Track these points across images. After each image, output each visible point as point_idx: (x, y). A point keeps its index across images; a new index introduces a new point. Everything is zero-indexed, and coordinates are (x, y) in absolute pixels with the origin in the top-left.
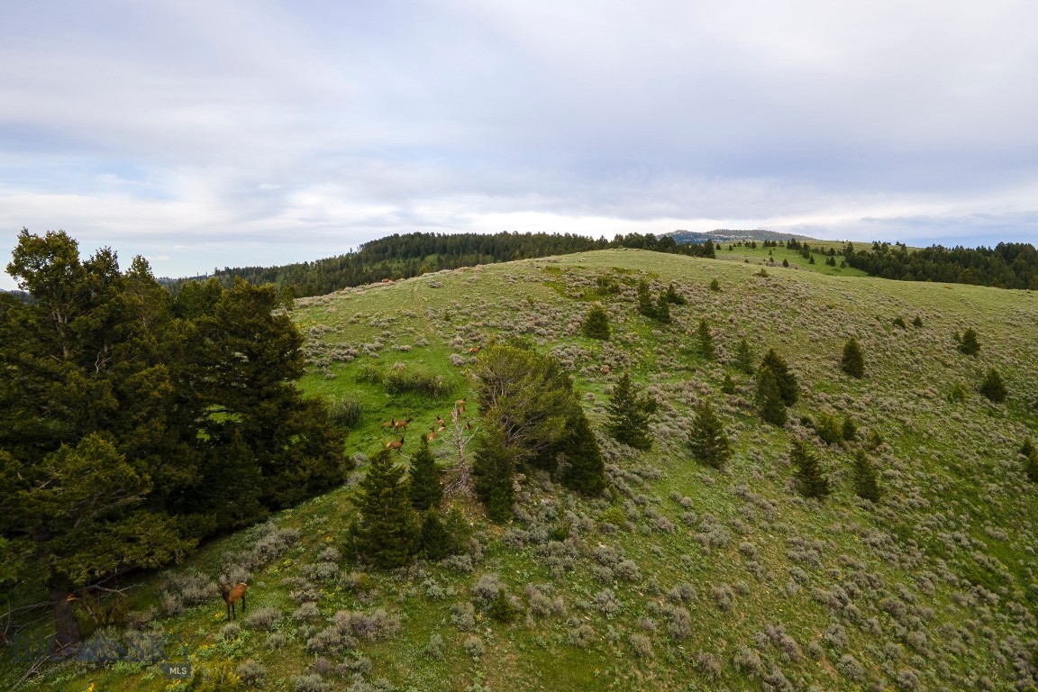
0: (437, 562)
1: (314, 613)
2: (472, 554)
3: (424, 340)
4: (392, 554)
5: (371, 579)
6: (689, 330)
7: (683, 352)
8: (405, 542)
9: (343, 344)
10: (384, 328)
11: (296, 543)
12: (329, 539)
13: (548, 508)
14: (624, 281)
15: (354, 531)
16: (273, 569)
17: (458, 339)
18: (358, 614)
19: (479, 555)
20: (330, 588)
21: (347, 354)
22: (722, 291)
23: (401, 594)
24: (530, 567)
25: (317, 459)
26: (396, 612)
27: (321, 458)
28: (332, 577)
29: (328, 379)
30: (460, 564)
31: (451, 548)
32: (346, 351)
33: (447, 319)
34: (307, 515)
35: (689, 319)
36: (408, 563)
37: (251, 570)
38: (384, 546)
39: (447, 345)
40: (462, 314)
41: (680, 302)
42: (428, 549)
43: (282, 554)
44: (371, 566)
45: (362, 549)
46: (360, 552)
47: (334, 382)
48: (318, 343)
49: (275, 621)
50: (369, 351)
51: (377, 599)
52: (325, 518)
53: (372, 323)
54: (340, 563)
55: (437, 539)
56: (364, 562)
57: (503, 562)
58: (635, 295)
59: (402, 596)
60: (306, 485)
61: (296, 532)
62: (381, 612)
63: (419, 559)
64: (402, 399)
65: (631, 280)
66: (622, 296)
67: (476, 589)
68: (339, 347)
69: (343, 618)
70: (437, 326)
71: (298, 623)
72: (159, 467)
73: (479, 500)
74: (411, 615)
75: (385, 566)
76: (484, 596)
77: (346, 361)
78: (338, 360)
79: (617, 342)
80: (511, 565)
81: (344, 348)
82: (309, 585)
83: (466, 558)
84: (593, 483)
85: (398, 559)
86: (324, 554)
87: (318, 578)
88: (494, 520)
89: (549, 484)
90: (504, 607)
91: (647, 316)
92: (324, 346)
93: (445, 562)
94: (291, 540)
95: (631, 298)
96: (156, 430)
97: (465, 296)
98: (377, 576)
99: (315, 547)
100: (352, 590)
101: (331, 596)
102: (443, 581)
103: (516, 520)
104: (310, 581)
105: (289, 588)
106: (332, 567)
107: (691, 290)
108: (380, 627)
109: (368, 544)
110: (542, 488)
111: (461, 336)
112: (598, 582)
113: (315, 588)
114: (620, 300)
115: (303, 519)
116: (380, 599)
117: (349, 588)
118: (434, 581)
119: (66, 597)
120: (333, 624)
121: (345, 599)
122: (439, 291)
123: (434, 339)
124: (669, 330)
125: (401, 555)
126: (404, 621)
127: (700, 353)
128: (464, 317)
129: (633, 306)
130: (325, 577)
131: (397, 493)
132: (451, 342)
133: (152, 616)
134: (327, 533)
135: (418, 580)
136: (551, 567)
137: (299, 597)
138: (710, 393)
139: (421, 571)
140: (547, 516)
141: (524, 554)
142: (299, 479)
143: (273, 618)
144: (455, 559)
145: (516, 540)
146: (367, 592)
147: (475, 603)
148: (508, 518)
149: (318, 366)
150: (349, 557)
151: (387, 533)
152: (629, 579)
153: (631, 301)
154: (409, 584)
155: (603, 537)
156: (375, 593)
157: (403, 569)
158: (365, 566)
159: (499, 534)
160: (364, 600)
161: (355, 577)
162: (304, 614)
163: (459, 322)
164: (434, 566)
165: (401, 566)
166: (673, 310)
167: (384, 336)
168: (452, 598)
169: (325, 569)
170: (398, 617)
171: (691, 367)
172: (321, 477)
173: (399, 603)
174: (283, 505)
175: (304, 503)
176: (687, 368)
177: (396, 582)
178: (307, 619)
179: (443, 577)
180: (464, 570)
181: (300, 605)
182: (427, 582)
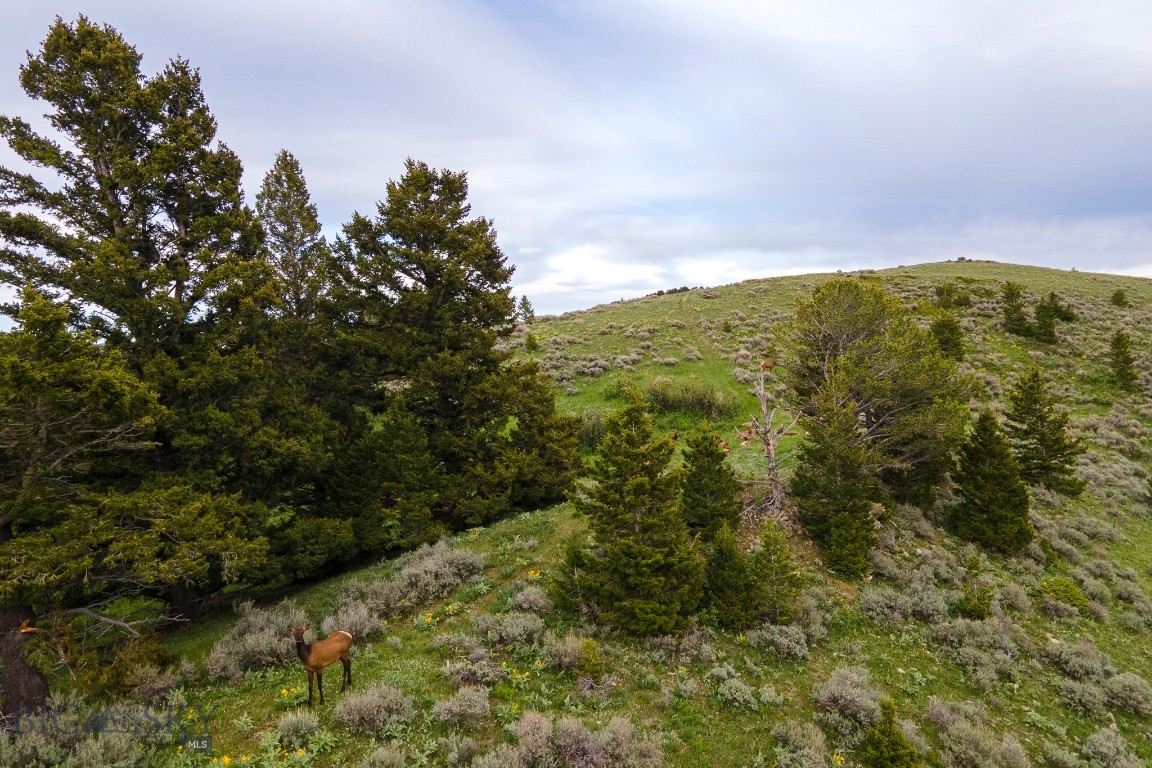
0: (736, 633)
1: (478, 710)
2: (806, 626)
3: (697, 353)
4: (648, 607)
5: (607, 653)
6: (1088, 352)
7: (1083, 379)
8: (675, 588)
9: (590, 356)
10: (643, 339)
11: (476, 577)
12: (533, 575)
13: (936, 561)
14: (974, 292)
15: (576, 560)
16: (425, 618)
17: (743, 352)
18: (570, 723)
19: (818, 630)
20: (523, 662)
21: (596, 366)
22: (1130, 306)
23: (665, 690)
24: (924, 664)
25: (529, 453)
26: (654, 727)
27: (535, 452)
28: (529, 640)
29: (569, 394)
30: (784, 641)
31: (765, 609)
32: (593, 364)
33: (727, 329)
34: (504, 535)
35: (1085, 339)
36: (679, 630)
37: (385, 615)
38: (632, 591)
39: (727, 359)
40: (747, 325)
41: (1068, 317)
42: (718, 607)
43: (446, 591)
44: (607, 628)
45: (590, 592)
46: (586, 598)
47: (576, 399)
48: (558, 354)
49: (395, 717)
50: (623, 364)
51: (614, 694)
52: (533, 541)
53: (628, 333)
54: (548, 618)
55: (734, 588)
56: (593, 618)
57: (868, 649)
58: (994, 309)
59: (666, 695)
60: (509, 491)
61: (480, 558)
62: (620, 724)
63: (700, 623)
64: (665, 420)
65: (987, 291)
66: (975, 309)
67: (823, 696)
68: (585, 359)
69: (537, 729)
70: (714, 337)
71: (442, 728)
72: (254, 430)
73: (804, 537)
74: (686, 738)
75: (634, 631)
76: (842, 712)
77: (592, 374)
78: (583, 374)
79: (976, 363)
80: (884, 656)
81: (591, 360)
82: (482, 651)
83: (794, 630)
84: (1011, 530)
85: (661, 620)
86: (520, 597)
87: (502, 640)
88: (837, 570)
89: (925, 526)
90: (895, 744)
91: (1018, 334)
92: (566, 358)
93: (752, 636)
94: (466, 571)
95: (991, 312)
96: (250, 365)
97: (750, 306)
98: (619, 649)
99: (508, 586)
100: (564, 670)
101: (519, 678)
102: (750, 673)
103: (878, 575)
104: (485, 644)
105: (446, 653)
106: (532, 622)
107: (1083, 304)
108: (617, 758)
109: (602, 584)
110: (914, 530)
111: (747, 348)
112: (1075, 711)
113: (493, 659)
114: (973, 314)
115: (495, 542)
116: (620, 694)
117: (559, 667)
118: (732, 671)
119: (19, 626)
120: (512, 740)
121: (549, 687)
122: (716, 301)
123: (710, 352)
124: (1055, 352)
125: (665, 613)
126: (672, 749)
127: (1114, 382)
128: (751, 328)
129: (993, 321)
130: (514, 639)
131: (659, 492)
132: (734, 355)
133: (179, 678)
134: (531, 565)
135: (698, 665)
136: (970, 668)
137: (458, 673)
138: (1145, 434)
139: (707, 648)
140: (937, 575)
141: (905, 637)
142: (497, 480)
143: (390, 711)
144: (772, 632)
145: (886, 611)
146: (596, 676)
147: (824, 726)
148: (864, 570)
149: (557, 380)
150: (565, 607)
151: (637, 564)
152: (1137, 712)
153: (990, 317)
154: (682, 670)
155: (1054, 625)
156: (611, 681)
157: (668, 639)
158: (594, 627)
159: (851, 597)
160: (588, 693)
161: (573, 644)
162: (456, 709)
163: (744, 334)
164: (730, 641)
165: (665, 634)
166: (1060, 328)
167: (643, 348)
168: (771, 710)
169: (515, 624)
170: (658, 738)
171: (1102, 398)
172: (534, 481)
173: (662, 708)
174: (469, 520)
175: (505, 521)
176: (1095, 401)
177: (655, 663)
178: (461, 722)
179: (750, 664)
180: (791, 656)
181: (455, 688)
182: (717, 670)
